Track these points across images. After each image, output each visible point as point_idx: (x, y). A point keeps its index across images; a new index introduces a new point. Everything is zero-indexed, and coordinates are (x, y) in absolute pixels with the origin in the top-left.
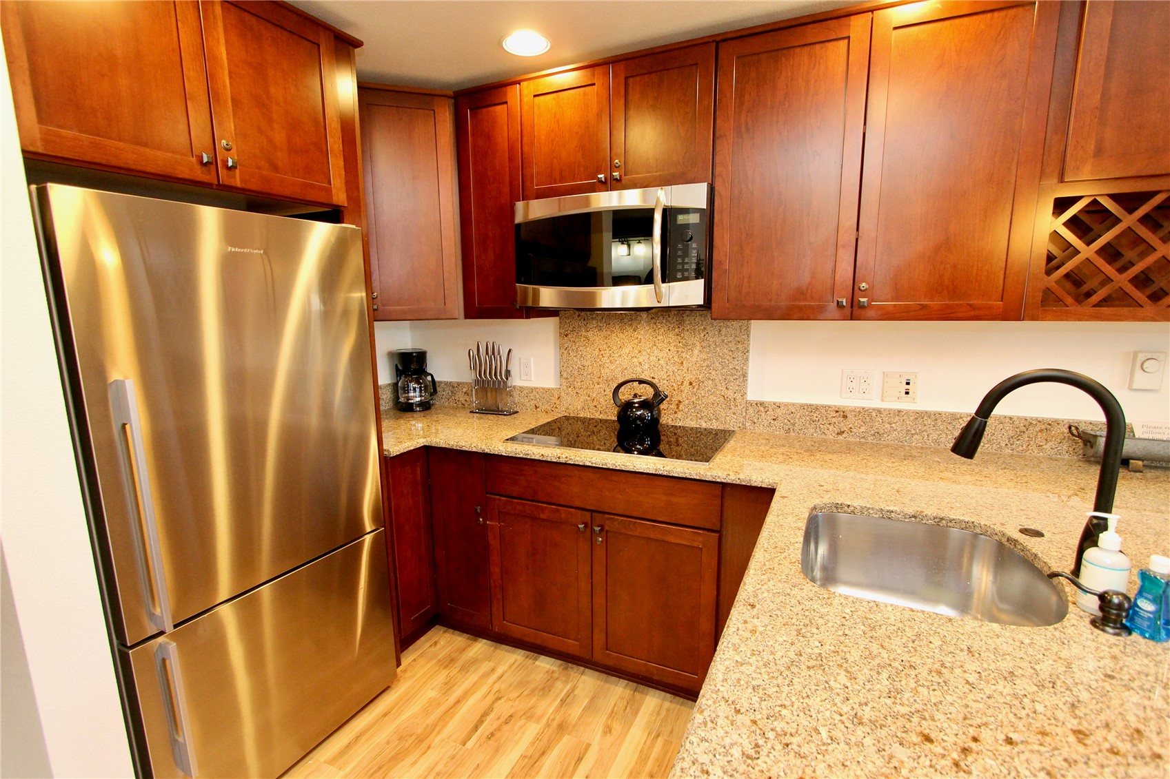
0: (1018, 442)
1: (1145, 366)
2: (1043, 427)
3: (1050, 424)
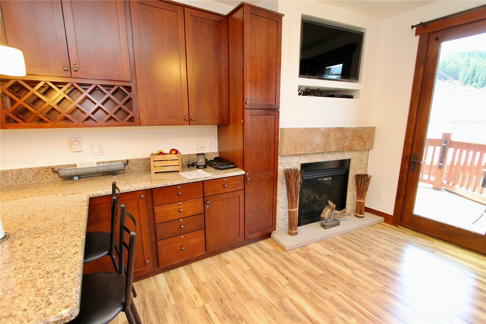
0: (37, 178)
1: (74, 144)
2: (46, 170)
3: (48, 169)
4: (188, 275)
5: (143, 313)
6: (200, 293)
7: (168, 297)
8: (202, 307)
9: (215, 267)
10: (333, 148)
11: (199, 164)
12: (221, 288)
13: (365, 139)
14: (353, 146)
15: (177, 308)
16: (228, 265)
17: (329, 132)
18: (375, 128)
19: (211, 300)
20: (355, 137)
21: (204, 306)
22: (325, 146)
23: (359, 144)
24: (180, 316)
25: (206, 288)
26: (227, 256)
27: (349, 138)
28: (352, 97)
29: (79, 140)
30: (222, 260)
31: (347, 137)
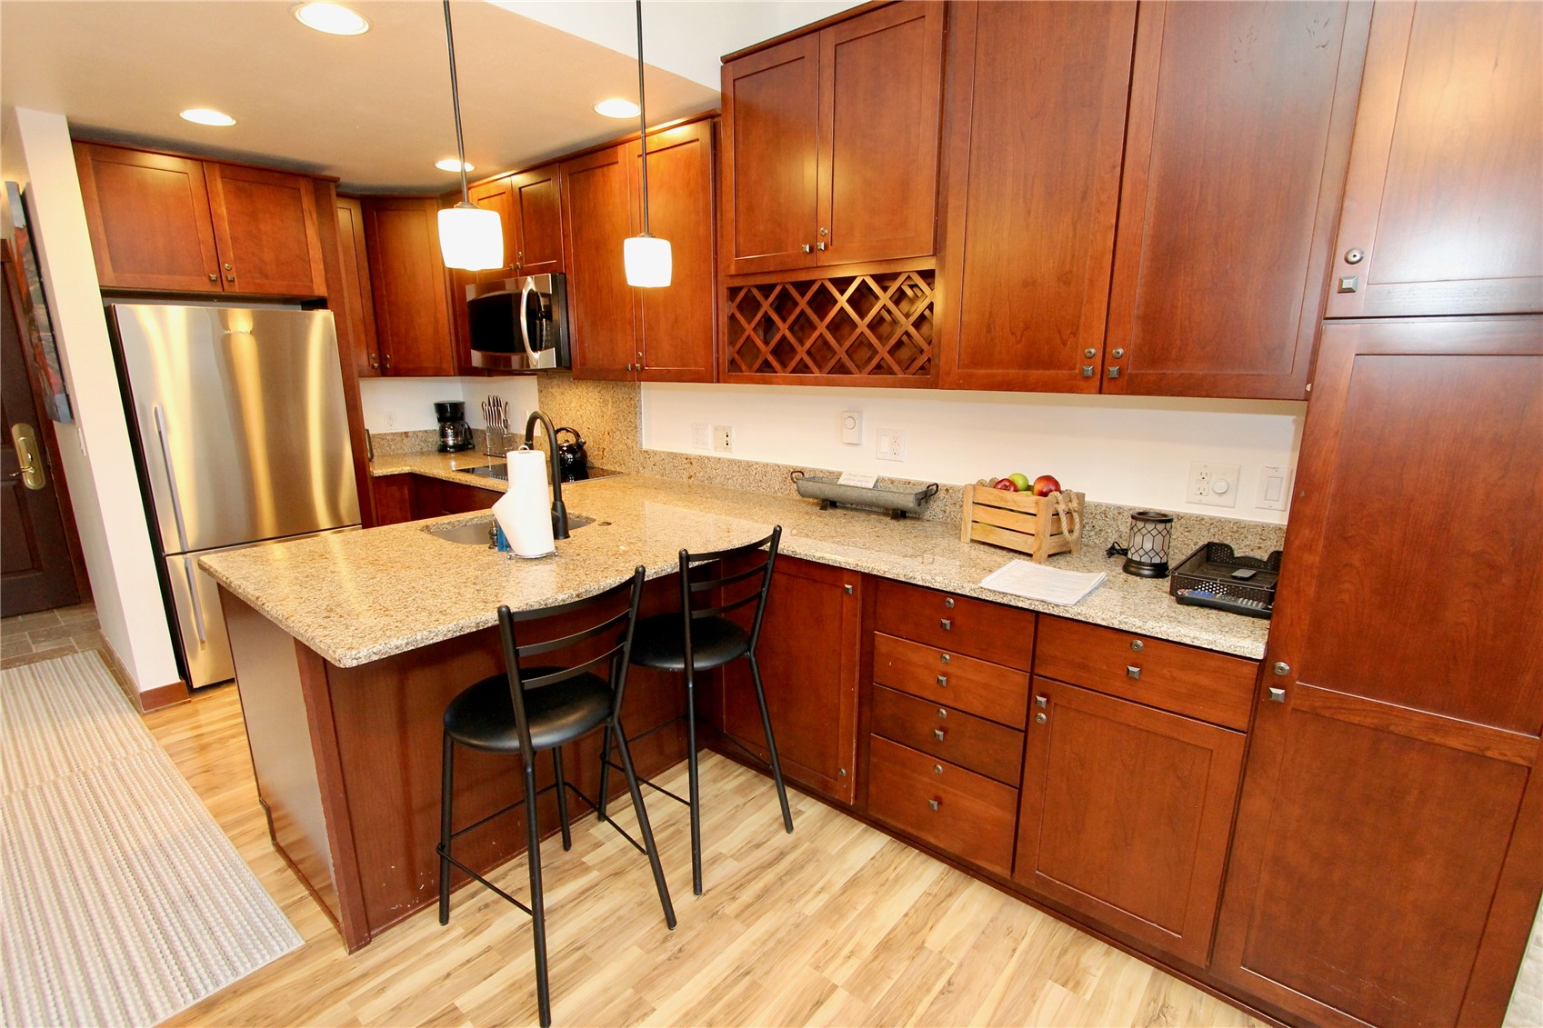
1: (846, 424)
4: (927, 894)
5: (754, 870)
6: (876, 957)
7: (823, 889)
8: (830, 984)
9: (1014, 950)
11: (1136, 558)
12: (934, 1008)
15: (797, 926)
16: (1058, 987)
19: (866, 999)
21: (835, 987)
24: (775, 945)
25: (906, 963)
26: (1103, 968)
29: (855, 415)
30: (1068, 957)
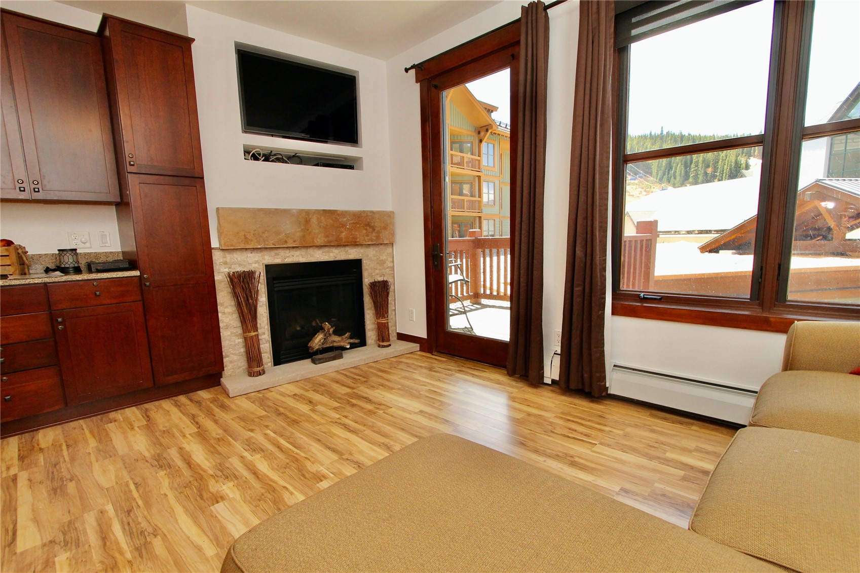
10: (320, 240)
13: (377, 229)
14: (356, 239)
17: (307, 216)
18: (394, 213)
20: (358, 226)
22: (304, 236)
23: (367, 236)
27: (348, 227)
28: (351, 167)
31: (343, 225)
